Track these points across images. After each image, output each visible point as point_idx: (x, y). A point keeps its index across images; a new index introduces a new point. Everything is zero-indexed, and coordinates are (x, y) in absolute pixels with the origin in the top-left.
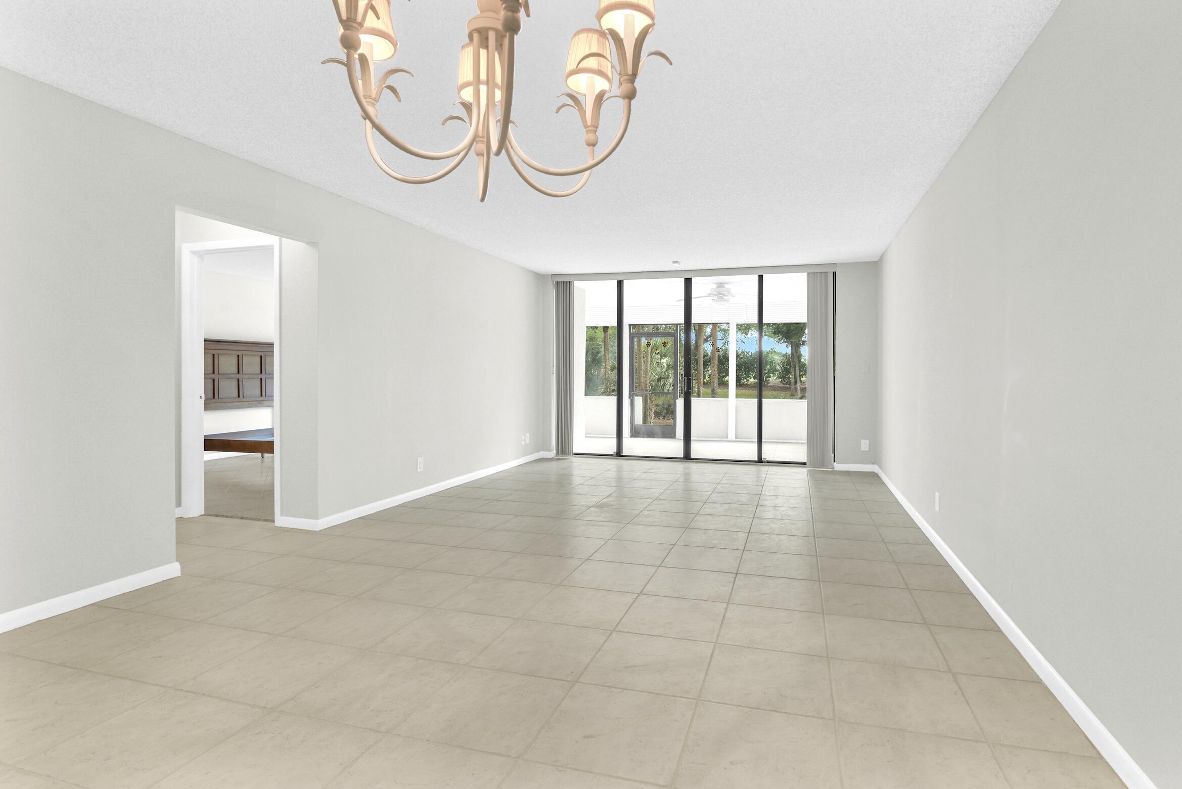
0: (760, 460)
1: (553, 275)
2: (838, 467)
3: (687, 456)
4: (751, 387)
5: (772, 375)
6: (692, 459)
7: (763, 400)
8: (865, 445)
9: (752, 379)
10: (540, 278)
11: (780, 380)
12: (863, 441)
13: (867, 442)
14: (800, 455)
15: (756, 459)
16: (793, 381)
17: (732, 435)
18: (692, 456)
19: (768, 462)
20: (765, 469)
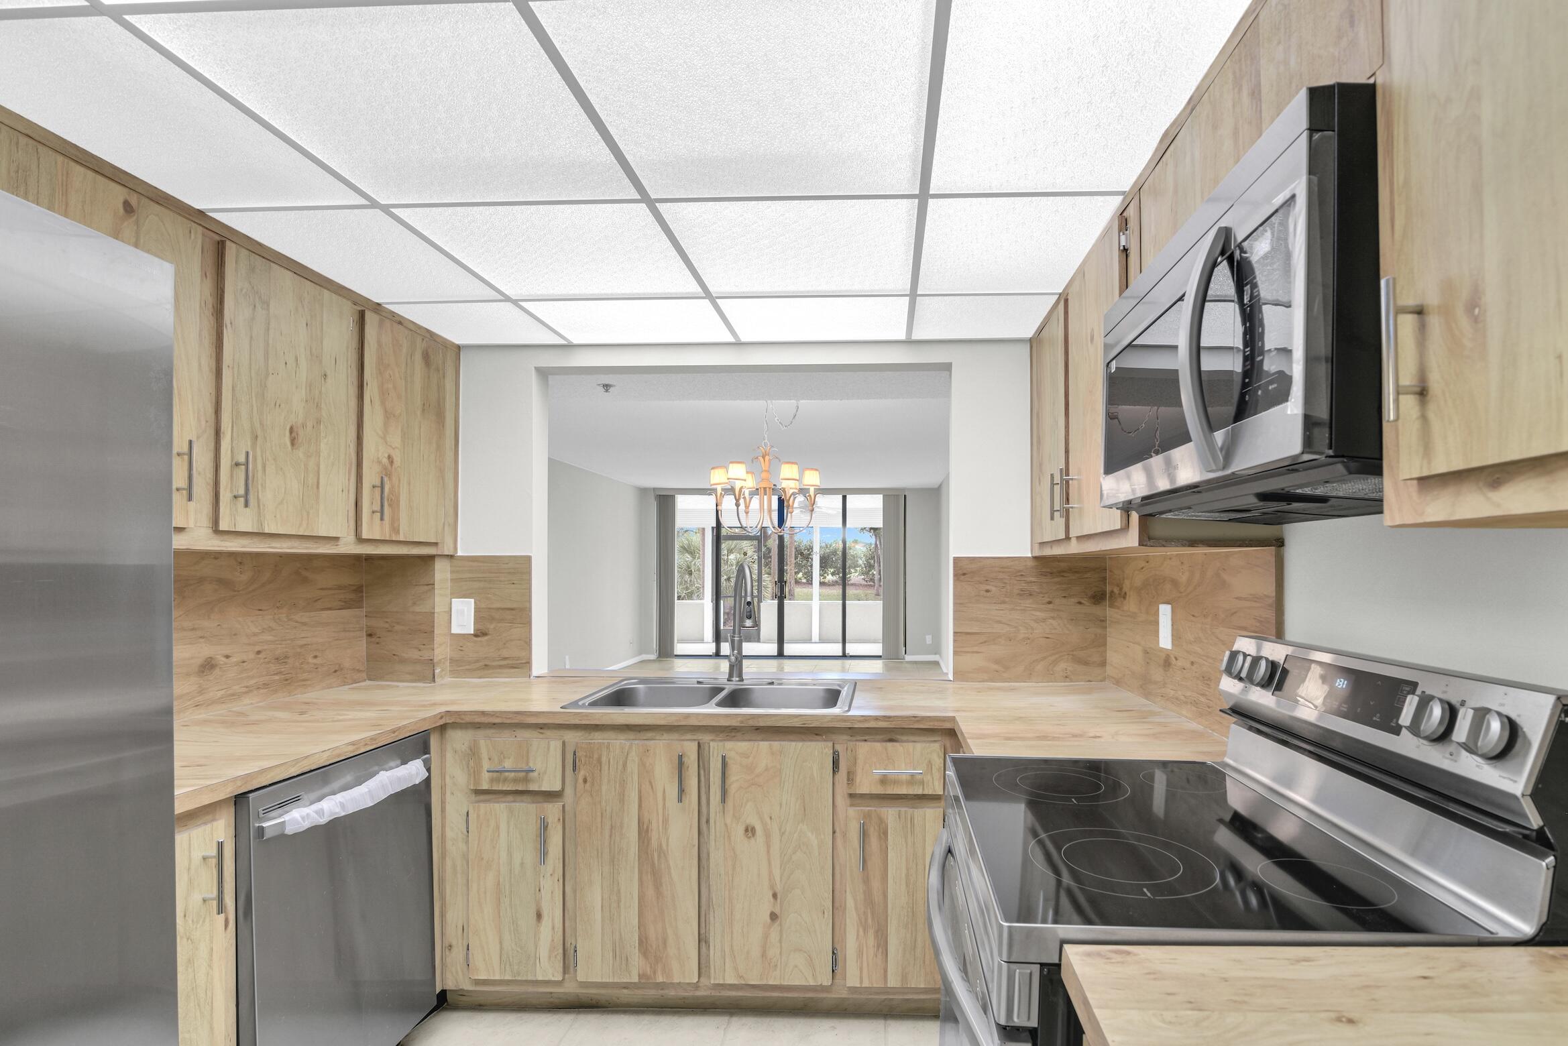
0: (844, 656)
1: (654, 489)
2: (908, 658)
3: (780, 654)
4: (834, 584)
5: (853, 571)
6: (786, 656)
7: (847, 602)
8: (929, 639)
9: (830, 576)
10: (643, 492)
11: (863, 577)
12: (927, 637)
13: (930, 636)
14: (877, 649)
15: (841, 654)
16: (877, 577)
17: (815, 637)
18: (785, 654)
19: (851, 656)
20: (848, 662)
